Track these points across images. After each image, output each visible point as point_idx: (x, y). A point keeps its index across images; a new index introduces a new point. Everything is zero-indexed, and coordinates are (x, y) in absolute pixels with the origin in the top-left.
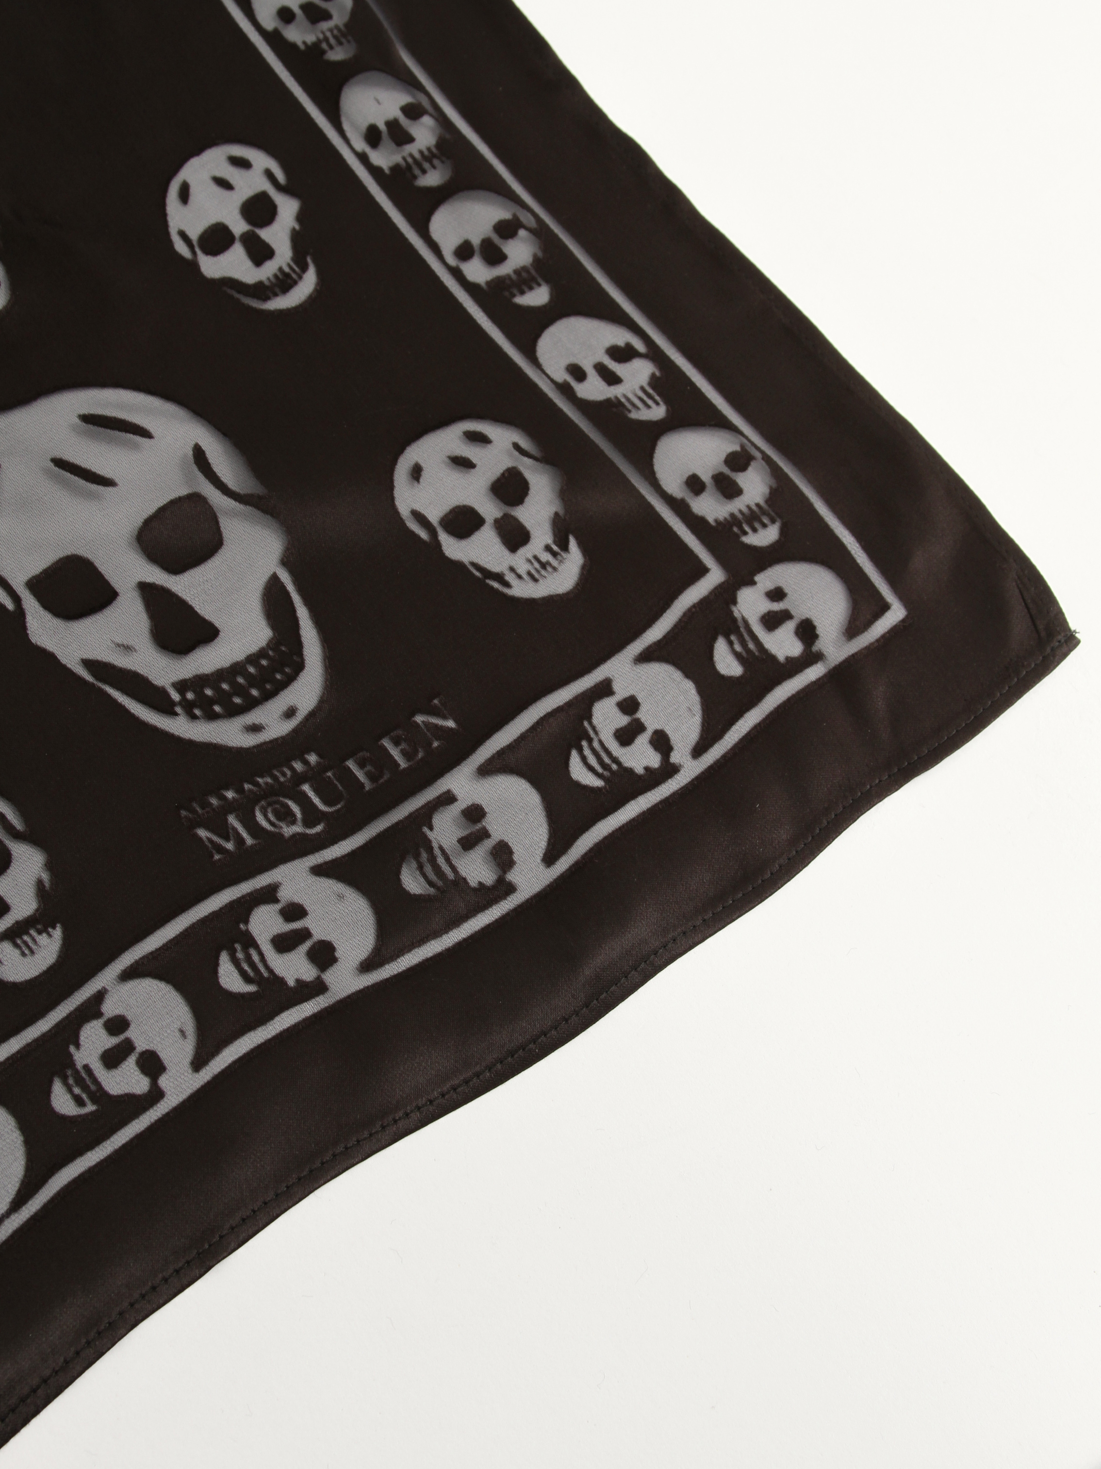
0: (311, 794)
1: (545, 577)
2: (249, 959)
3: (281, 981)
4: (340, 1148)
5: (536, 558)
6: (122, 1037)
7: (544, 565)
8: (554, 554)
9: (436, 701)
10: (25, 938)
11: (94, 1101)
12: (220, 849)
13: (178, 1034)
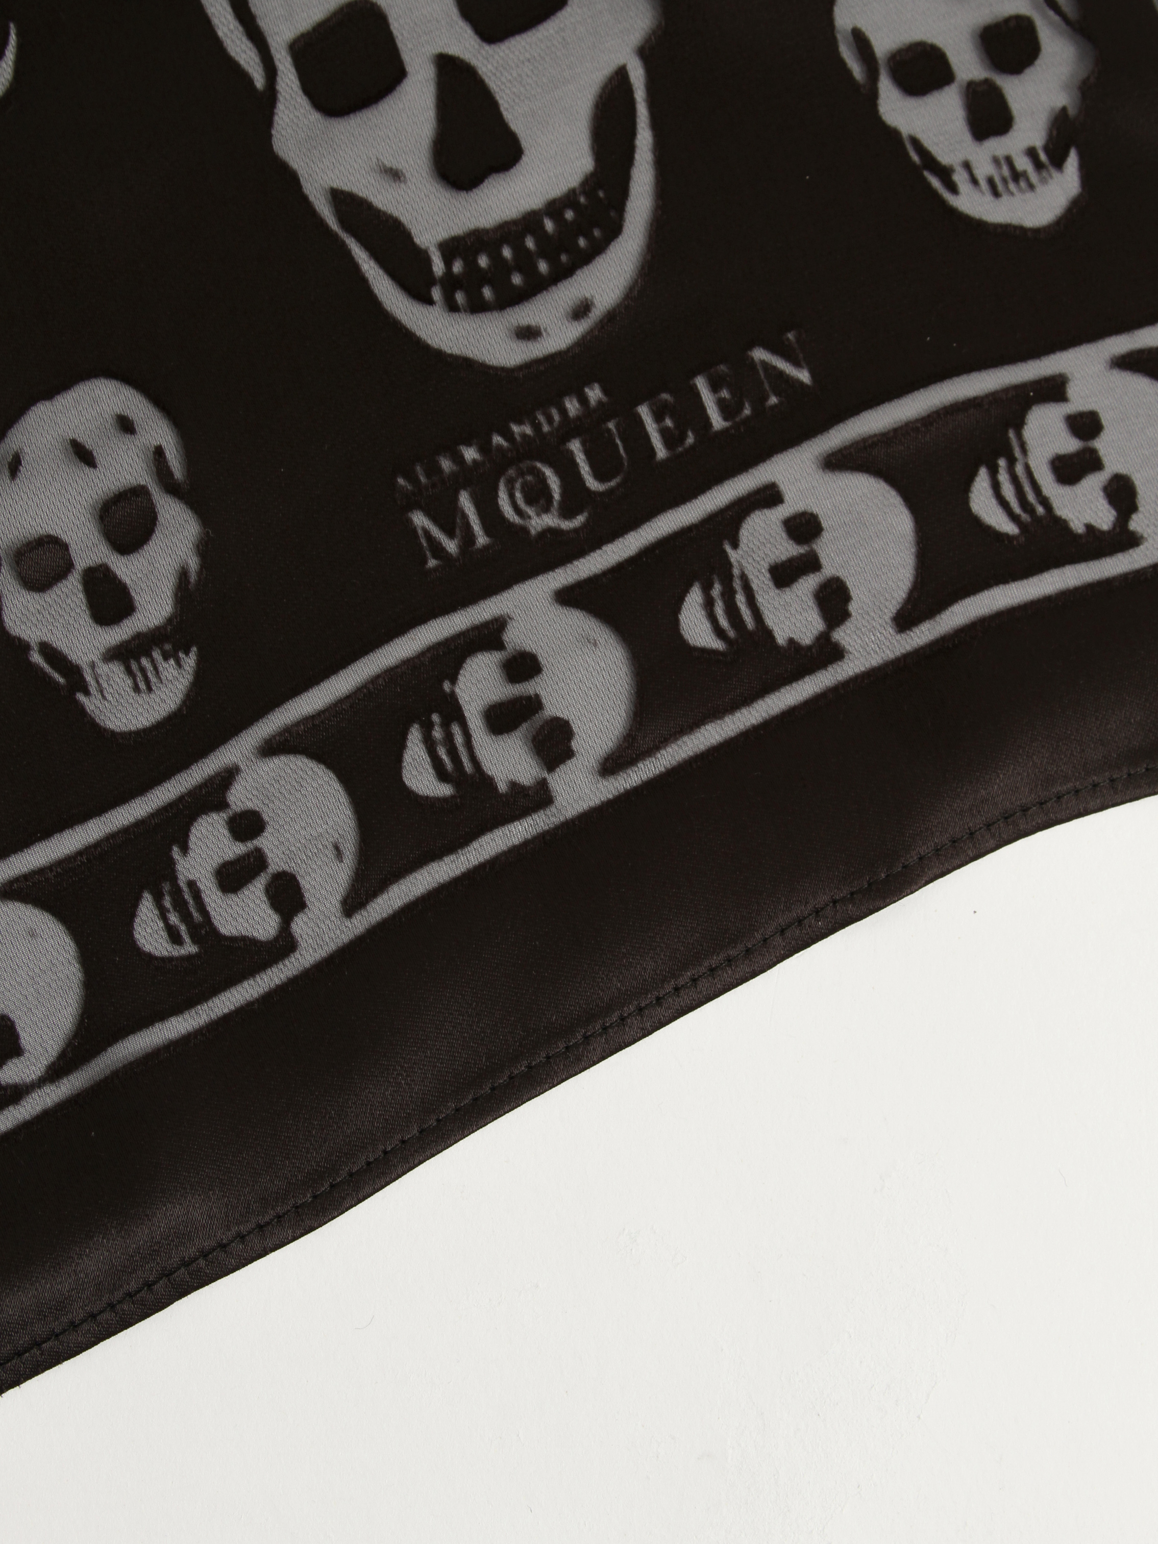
0: (581, 459)
1: (1012, 194)
2: (449, 738)
3: (487, 782)
4: (521, 1066)
5: (1009, 160)
6: (250, 845)
7: (1017, 176)
8: (1039, 166)
9: (791, 336)
10: (145, 662)
11: (195, 939)
12: (438, 550)
13: (330, 853)
